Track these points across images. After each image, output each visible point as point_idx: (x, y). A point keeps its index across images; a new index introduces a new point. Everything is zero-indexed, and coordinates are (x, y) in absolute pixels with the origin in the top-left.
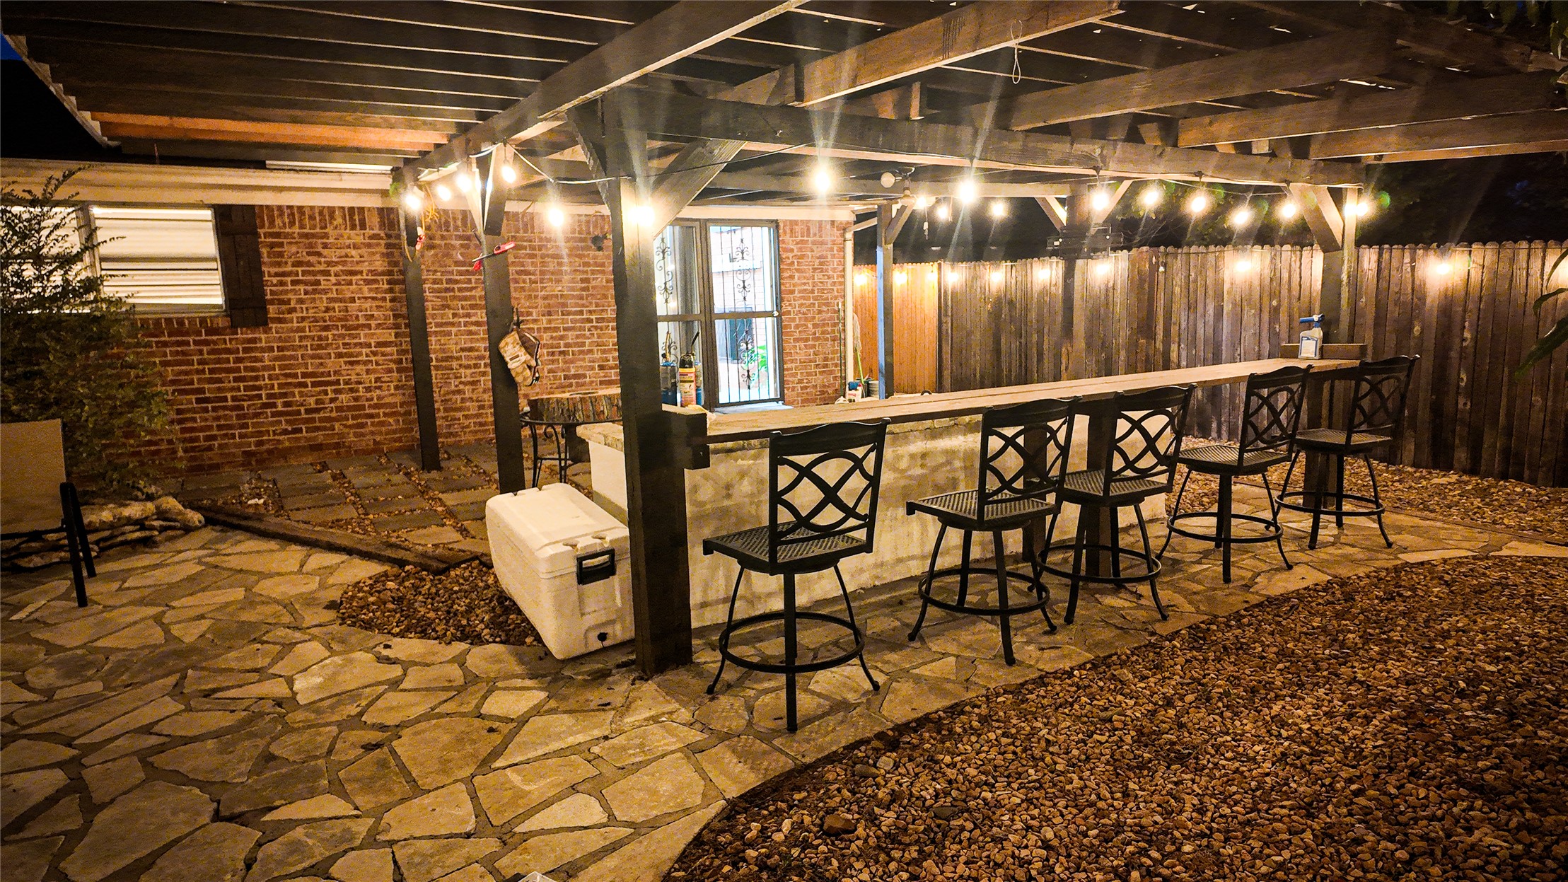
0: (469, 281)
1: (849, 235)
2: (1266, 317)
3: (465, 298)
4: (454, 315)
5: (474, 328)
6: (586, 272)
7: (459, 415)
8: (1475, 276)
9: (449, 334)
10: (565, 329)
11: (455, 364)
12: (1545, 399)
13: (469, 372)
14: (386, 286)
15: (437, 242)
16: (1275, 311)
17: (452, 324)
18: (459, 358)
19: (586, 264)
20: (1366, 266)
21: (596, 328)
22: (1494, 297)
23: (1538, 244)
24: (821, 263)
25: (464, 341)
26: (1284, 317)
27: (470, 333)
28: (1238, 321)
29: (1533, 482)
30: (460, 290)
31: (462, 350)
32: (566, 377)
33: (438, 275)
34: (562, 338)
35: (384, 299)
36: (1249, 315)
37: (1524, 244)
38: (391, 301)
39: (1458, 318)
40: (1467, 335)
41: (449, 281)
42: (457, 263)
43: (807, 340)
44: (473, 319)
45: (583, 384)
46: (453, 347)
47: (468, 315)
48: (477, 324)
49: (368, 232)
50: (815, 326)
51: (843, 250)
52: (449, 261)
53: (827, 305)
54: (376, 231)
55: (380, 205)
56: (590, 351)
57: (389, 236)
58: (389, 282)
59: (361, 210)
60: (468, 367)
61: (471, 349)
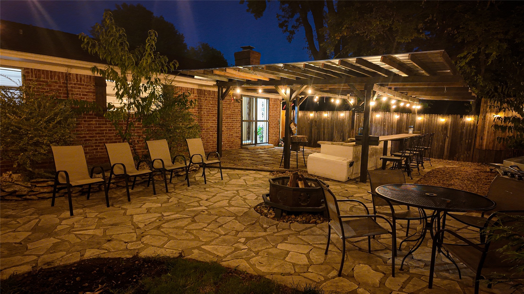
0: (213, 109)
1: (282, 103)
2: (382, 126)
3: (212, 114)
4: (210, 118)
5: (213, 121)
6: (234, 108)
7: (209, 144)
8: (425, 120)
9: (208, 123)
10: (230, 123)
11: (209, 131)
12: (437, 143)
13: (212, 133)
14: (197, 109)
15: (207, 98)
16: (384, 126)
17: (209, 120)
18: (210, 129)
19: (235, 106)
20: (404, 117)
21: (236, 122)
22: (428, 124)
23: (436, 115)
24: (276, 109)
25: (211, 125)
26: (386, 126)
27: (212, 123)
28: (376, 127)
29: (435, 158)
30: (211, 111)
31: (211, 127)
32: (230, 135)
33: (207, 107)
34: (229, 125)
35: (196, 113)
36: (379, 126)
37: (434, 115)
38: (198, 113)
39: (422, 128)
40: (424, 131)
41: (209, 109)
42: (211, 104)
43: (273, 128)
44: (213, 119)
45: (233, 137)
46: (209, 126)
47: (212, 118)
48: (214, 120)
49: (195, 95)
50: (274, 124)
51: (280, 106)
52: (209, 104)
53: (277, 119)
54: (196, 95)
55: (197, 88)
56: (234, 128)
57: (198, 96)
58: (198, 108)
59: (194, 89)
60: (211, 131)
61: (212, 127)
